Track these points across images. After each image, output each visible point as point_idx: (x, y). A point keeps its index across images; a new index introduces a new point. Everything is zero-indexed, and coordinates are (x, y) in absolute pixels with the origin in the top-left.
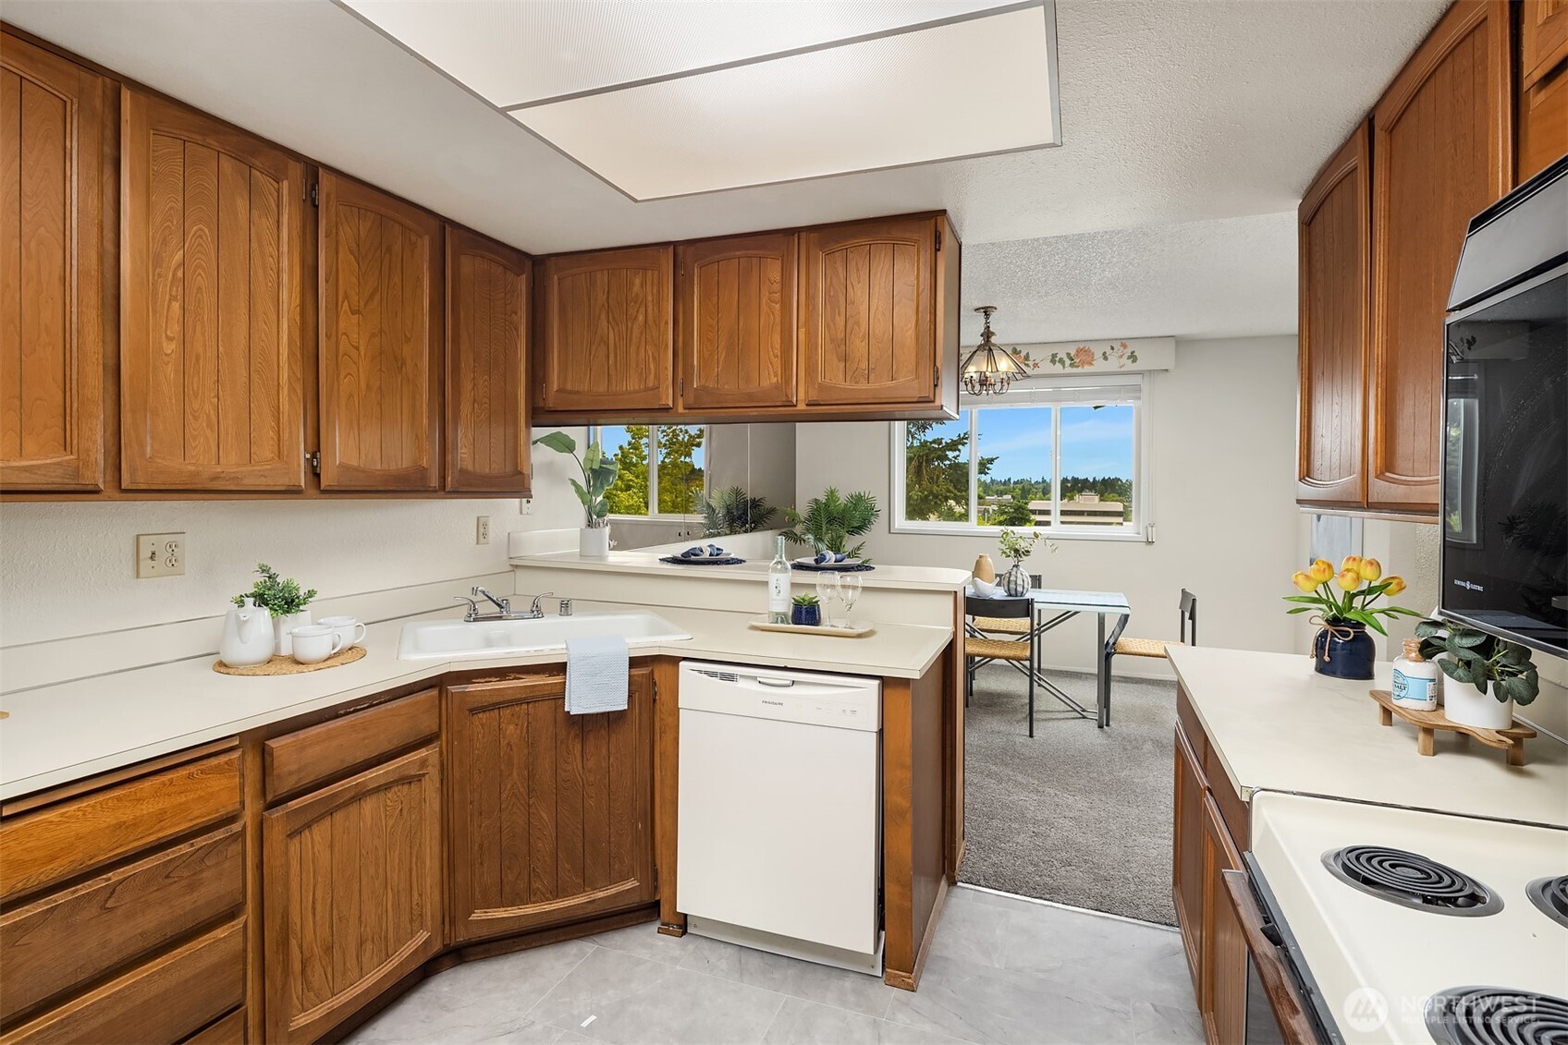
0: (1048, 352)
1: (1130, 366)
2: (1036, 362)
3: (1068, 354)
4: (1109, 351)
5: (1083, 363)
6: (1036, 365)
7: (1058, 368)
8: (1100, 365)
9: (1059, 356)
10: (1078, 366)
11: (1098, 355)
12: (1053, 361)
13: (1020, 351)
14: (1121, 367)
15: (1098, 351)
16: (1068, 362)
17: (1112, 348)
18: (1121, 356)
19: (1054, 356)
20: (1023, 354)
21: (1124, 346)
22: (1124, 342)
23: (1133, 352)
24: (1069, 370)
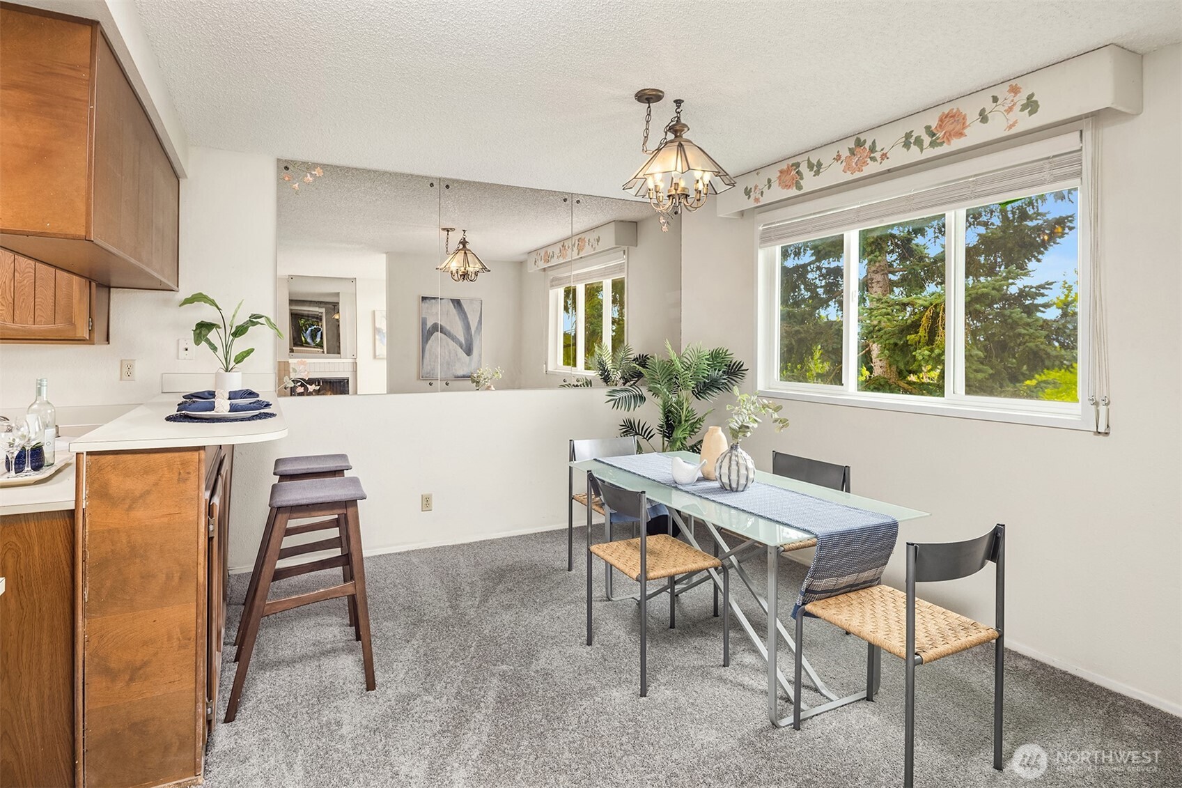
0: (899, 132)
1: (1027, 122)
2: (884, 152)
3: (928, 128)
4: (989, 105)
5: (949, 137)
6: (884, 156)
7: (915, 154)
8: (976, 134)
9: (915, 135)
10: (941, 144)
11: (972, 115)
12: (907, 145)
13: (865, 141)
14: (1010, 127)
15: (970, 110)
16: (927, 140)
17: (995, 99)
18: (1010, 109)
19: (908, 136)
20: (867, 146)
21: (1015, 90)
22: (1013, 83)
23: (1030, 97)
24: (930, 153)
